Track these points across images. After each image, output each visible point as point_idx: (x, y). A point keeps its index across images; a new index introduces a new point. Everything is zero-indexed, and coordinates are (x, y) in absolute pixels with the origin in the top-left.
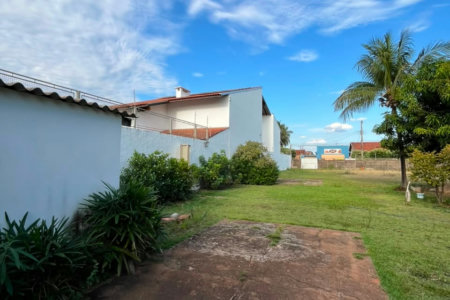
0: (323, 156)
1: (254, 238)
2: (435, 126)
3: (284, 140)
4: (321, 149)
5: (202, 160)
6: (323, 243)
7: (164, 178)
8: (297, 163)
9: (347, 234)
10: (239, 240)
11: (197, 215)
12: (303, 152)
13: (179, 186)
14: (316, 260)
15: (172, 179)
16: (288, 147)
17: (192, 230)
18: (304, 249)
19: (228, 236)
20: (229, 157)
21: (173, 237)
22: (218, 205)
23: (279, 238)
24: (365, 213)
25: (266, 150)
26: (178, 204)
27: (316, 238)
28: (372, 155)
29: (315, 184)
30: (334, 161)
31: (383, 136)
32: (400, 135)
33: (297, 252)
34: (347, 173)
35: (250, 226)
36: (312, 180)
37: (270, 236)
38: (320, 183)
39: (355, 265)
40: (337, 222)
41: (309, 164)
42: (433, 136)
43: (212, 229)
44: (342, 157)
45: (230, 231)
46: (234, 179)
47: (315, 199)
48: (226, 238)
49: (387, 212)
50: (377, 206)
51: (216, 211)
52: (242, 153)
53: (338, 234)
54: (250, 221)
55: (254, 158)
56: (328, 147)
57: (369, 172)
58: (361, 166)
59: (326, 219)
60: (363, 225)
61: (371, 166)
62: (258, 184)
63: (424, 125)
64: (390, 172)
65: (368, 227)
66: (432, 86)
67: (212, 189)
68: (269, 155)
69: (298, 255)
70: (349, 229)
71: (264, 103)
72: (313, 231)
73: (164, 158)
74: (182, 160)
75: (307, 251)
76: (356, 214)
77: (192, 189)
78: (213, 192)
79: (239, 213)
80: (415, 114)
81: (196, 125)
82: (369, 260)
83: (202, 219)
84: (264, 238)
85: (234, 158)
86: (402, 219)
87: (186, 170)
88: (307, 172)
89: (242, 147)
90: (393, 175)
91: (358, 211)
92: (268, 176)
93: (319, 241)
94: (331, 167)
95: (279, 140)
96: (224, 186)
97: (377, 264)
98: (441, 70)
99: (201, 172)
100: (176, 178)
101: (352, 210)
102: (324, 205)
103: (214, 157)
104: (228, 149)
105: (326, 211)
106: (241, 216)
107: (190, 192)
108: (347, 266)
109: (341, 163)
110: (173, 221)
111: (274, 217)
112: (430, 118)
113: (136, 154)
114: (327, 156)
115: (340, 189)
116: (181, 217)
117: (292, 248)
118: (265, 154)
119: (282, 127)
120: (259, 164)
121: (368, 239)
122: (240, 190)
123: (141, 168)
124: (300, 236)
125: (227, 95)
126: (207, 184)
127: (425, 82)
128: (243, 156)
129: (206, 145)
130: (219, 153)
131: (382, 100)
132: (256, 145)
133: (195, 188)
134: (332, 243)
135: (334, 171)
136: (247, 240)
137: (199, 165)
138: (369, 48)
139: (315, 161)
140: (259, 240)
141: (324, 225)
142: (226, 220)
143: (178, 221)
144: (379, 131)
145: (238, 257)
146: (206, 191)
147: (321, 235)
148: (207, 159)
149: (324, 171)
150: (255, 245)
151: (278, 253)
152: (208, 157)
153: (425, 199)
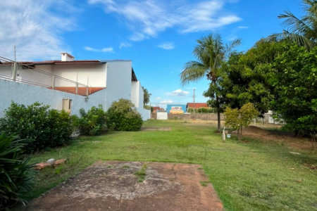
0: (171, 111)
1: (124, 176)
2: (237, 93)
3: (146, 100)
4: (169, 106)
5: (82, 112)
6: (177, 175)
7: (44, 127)
8: (154, 115)
9: (193, 166)
10: (111, 179)
11: (74, 159)
12: (158, 108)
13: (59, 134)
14: (174, 192)
15: (52, 127)
16: (148, 104)
17: (66, 174)
18: (164, 183)
19: (100, 177)
20: (105, 110)
21: (46, 183)
22: (94, 148)
23: (144, 175)
24: (201, 149)
25: (133, 106)
26: (57, 150)
27: (172, 171)
28: (200, 111)
29: (166, 130)
30: (177, 114)
31: (209, 98)
32: (218, 98)
33: (160, 185)
34: (185, 122)
35: (121, 166)
36: (164, 127)
37: (137, 174)
38: (170, 129)
39: (203, 192)
40: (184, 157)
41: (162, 116)
42: (236, 99)
43: (86, 171)
44: (182, 112)
45: (103, 171)
46: (109, 127)
47: (167, 141)
48: (99, 179)
49: (213, 147)
50: (207, 144)
51: (93, 154)
52: (116, 107)
53: (186, 166)
54: (121, 161)
55: (125, 111)
56: (174, 105)
57: (198, 122)
58: (193, 118)
59: (178, 155)
60: (202, 158)
61: (199, 118)
62: (127, 130)
63: (231, 92)
64: (210, 121)
65: (205, 159)
66: (237, 68)
67: (90, 135)
68: (135, 110)
69: (160, 188)
70: (194, 162)
71: (133, 72)
72: (169, 166)
73: (45, 109)
74: (63, 111)
75: (167, 184)
76: (196, 150)
77: (73, 135)
78: (91, 137)
79: (112, 154)
80: (227, 85)
81: (77, 84)
82: (211, 186)
83: (78, 162)
84: (132, 176)
85: (109, 111)
86: (223, 152)
87: (67, 120)
88: (161, 121)
89: (115, 103)
90: (212, 123)
91: (196, 148)
92: (134, 124)
93: (175, 173)
94: (176, 118)
95: (143, 99)
96: (100, 133)
97: (217, 189)
98: (242, 59)
99: (81, 122)
100: (57, 126)
101: (193, 147)
102: (174, 144)
103: (93, 110)
104: (105, 104)
105: (176, 149)
106: (114, 157)
107: (71, 138)
108: (197, 194)
109: (182, 116)
110: (48, 167)
111: (139, 156)
112: (235, 88)
113: (14, 105)
114: (173, 111)
115: (183, 133)
116: (58, 162)
117: (155, 183)
118: (133, 108)
119: (145, 91)
120: (128, 116)
121: (207, 169)
122: (113, 135)
123: (19, 118)
124: (160, 170)
125: (104, 63)
126: (86, 131)
127: (233, 65)
128: (117, 110)
129: (86, 100)
130: (97, 107)
131: (208, 75)
132: (127, 102)
133: (75, 135)
134: (184, 174)
135: (177, 121)
136: (117, 179)
137: (79, 116)
138: (201, 42)
139: (166, 114)
140: (128, 178)
141: (177, 160)
142: (100, 162)
143: (53, 166)
144: (206, 95)
145: (109, 197)
146: (85, 137)
147: (175, 168)
148: (86, 112)
149: (172, 121)
150: (125, 183)
151: (144, 189)
152: (87, 110)
153: (232, 138)
